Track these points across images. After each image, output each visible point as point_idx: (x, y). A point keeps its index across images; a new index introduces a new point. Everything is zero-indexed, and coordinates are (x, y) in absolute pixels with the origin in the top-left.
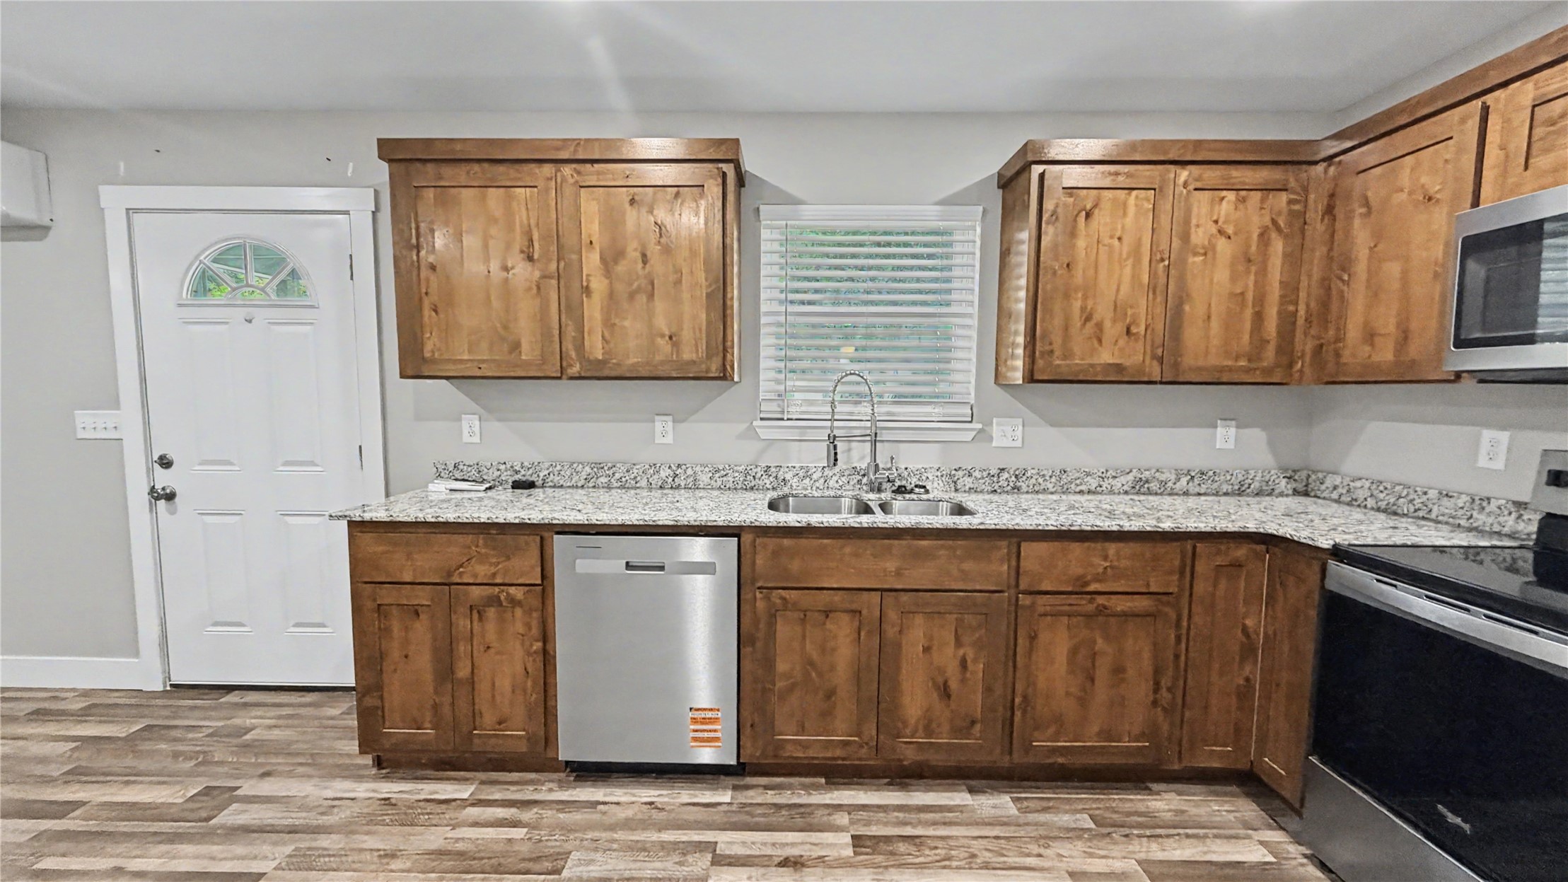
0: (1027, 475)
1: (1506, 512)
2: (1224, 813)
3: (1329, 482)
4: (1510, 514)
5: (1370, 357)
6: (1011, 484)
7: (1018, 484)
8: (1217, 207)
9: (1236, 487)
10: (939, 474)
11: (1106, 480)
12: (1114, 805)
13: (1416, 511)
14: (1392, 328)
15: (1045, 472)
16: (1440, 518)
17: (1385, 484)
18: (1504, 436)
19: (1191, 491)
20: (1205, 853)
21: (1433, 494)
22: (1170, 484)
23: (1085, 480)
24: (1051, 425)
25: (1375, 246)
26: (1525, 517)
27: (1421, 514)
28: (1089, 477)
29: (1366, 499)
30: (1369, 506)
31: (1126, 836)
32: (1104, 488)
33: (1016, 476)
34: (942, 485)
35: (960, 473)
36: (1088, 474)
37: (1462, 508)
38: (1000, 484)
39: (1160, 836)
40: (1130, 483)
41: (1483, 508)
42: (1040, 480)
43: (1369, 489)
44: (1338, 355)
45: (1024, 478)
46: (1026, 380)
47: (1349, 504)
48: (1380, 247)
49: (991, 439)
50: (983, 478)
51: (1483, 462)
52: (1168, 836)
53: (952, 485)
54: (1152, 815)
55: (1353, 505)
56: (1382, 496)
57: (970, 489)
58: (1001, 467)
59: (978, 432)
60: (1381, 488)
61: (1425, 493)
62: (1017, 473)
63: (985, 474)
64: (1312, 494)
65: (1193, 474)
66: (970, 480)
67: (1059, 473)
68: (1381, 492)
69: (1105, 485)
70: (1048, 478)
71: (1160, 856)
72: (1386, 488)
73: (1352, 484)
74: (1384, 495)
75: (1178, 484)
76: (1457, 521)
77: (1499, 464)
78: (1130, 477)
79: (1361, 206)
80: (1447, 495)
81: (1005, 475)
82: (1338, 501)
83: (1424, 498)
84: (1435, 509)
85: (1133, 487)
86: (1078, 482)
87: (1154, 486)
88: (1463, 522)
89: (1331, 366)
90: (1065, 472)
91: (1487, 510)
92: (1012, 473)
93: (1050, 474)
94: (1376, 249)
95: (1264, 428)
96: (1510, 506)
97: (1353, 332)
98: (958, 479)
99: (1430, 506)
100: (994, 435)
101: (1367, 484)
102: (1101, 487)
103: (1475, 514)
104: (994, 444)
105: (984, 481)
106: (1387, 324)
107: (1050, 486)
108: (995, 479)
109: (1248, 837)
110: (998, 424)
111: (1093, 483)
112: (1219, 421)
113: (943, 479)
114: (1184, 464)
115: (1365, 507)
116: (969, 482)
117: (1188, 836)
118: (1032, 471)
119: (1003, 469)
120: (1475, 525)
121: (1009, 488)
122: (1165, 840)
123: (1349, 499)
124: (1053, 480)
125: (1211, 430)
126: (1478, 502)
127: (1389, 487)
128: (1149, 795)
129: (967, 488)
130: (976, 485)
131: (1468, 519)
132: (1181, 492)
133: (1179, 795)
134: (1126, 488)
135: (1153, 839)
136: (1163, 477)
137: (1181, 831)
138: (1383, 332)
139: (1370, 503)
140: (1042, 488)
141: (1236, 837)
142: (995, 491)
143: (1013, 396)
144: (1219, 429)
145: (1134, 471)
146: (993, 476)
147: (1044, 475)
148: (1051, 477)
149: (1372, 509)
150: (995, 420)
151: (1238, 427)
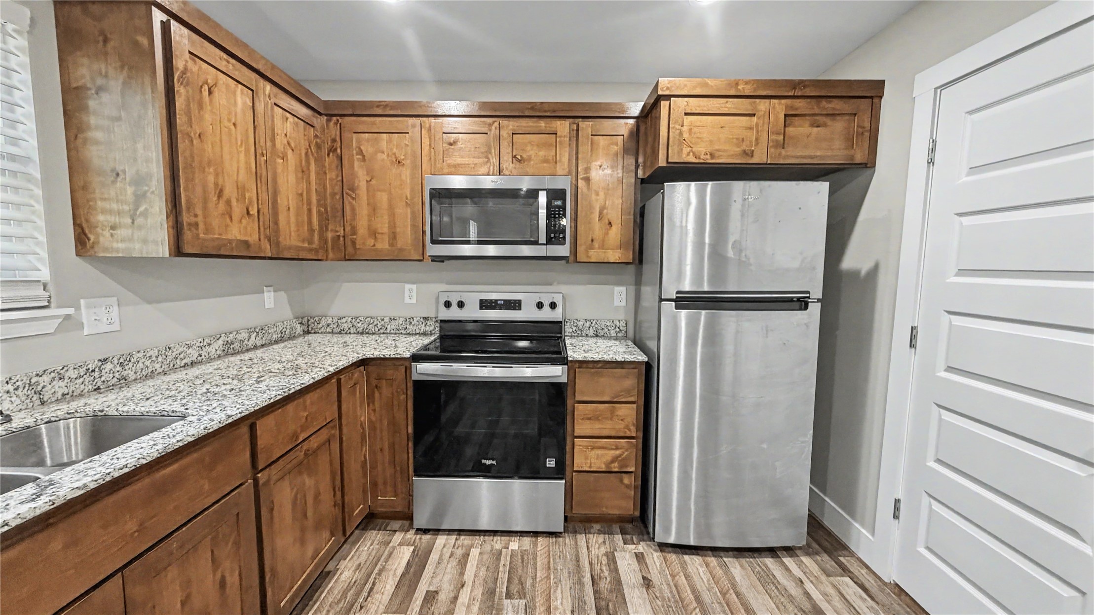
0: (132, 360)
1: (421, 323)
2: (371, 547)
3: (323, 323)
4: (422, 323)
5: (374, 245)
6: (117, 375)
7: (125, 373)
8: (285, 124)
9: (279, 336)
10: (10, 387)
11: (203, 348)
12: (331, 600)
13: (379, 330)
14: (386, 230)
15: (151, 353)
16: (392, 331)
17: (360, 318)
18: (414, 287)
19: (258, 345)
20: (395, 574)
21: (387, 320)
22: (246, 342)
23: (188, 352)
24: (149, 302)
25: (370, 180)
26: (428, 324)
27: (382, 331)
28: (190, 349)
29: (349, 329)
30: (352, 332)
31: (361, 607)
32: (203, 357)
33: (121, 364)
34: (18, 402)
35: (46, 378)
36: (189, 347)
37: (402, 324)
38: (103, 379)
39: (371, 589)
40: (221, 347)
41: (411, 323)
42: (148, 363)
43: (351, 322)
44: (354, 243)
45: (131, 364)
46: (173, 254)
47: (340, 333)
48: (373, 182)
49: (81, 326)
50: (81, 377)
51: (407, 300)
52: (374, 584)
53: (36, 397)
54: (351, 584)
55: (341, 333)
56: (359, 325)
57: (64, 395)
58: (102, 358)
59: (64, 319)
60: (358, 321)
61: (383, 320)
62: (121, 360)
63: (82, 371)
64: (313, 331)
65: (257, 331)
66: (61, 383)
67: (164, 352)
68: (359, 323)
69: (203, 353)
70: (154, 359)
71: (386, 598)
72: (361, 321)
73: (339, 321)
74: (360, 324)
75: (250, 340)
76: (400, 332)
77: (414, 301)
78: (220, 342)
79: (357, 154)
80: (394, 319)
81: (109, 366)
82: (332, 333)
83: (383, 322)
84: (389, 327)
85: (224, 350)
86: (182, 356)
87: (236, 346)
88: (403, 331)
89: (350, 249)
90: (170, 348)
91: (413, 323)
92: (116, 361)
93: (157, 354)
94: (371, 183)
95: (286, 291)
96: (422, 320)
97: (362, 231)
98: (43, 387)
99: (386, 325)
100: (85, 321)
101: (350, 319)
102: (201, 356)
103: (408, 327)
104: (86, 332)
105: (82, 380)
106: (383, 226)
107: (157, 366)
108: (96, 374)
109: (394, 548)
110: (88, 307)
111: (194, 354)
112: (265, 288)
113: (19, 392)
114: (251, 324)
115: (350, 333)
116: (60, 387)
117: (379, 574)
118: (139, 355)
119: (105, 360)
120: (408, 332)
121: (115, 379)
122: (375, 588)
123: (339, 330)
124: (160, 359)
125: (262, 294)
126: (408, 320)
127: (362, 319)
128: (334, 575)
129: (59, 395)
130: (72, 388)
131: (405, 329)
132: (252, 347)
133: (345, 559)
134: (218, 352)
135: (371, 593)
136: (240, 337)
137: (373, 576)
138: (380, 231)
139: (353, 330)
140: (150, 371)
141: (390, 554)
142: (99, 388)
143: (103, 272)
144: (265, 294)
145: (223, 335)
146: (93, 371)
147: (150, 357)
148: (157, 357)
149: (355, 333)
150: (82, 302)
151: (275, 291)
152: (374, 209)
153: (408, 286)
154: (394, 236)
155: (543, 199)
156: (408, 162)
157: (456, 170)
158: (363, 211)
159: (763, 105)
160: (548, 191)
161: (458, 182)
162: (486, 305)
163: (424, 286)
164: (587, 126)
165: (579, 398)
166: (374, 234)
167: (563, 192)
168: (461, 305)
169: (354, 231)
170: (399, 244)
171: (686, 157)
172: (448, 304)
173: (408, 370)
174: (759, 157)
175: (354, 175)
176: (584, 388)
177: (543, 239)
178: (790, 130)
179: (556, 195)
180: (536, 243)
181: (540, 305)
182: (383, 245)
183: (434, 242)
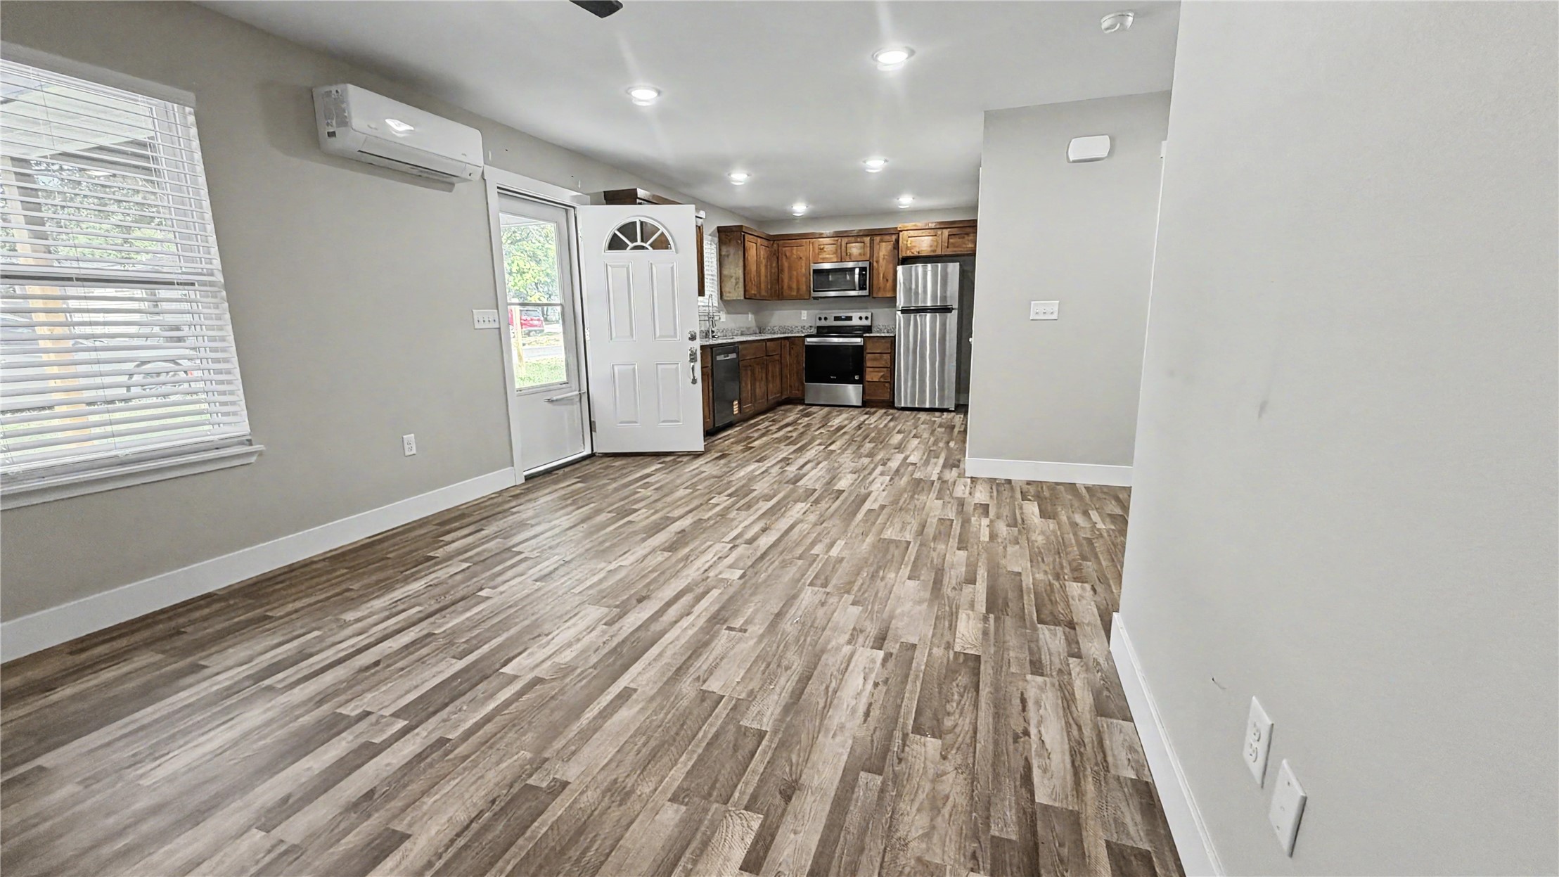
152: (790, 278)
153: (803, 312)
154: (798, 289)
155: (857, 271)
156: (804, 258)
157: (825, 261)
158: (786, 281)
159: (939, 232)
160: (860, 268)
161: (827, 266)
162: (837, 319)
163: (810, 311)
164: (877, 239)
165: (868, 351)
166: (790, 288)
167: (866, 268)
168: (826, 319)
169: (782, 288)
170: (801, 292)
171: (909, 254)
172: (820, 319)
173: (804, 341)
174: (939, 252)
175: (782, 265)
176: (869, 348)
177: (857, 288)
178: (951, 240)
179: (862, 269)
180: (855, 290)
181: (861, 318)
182: (794, 293)
183: (814, 291)
